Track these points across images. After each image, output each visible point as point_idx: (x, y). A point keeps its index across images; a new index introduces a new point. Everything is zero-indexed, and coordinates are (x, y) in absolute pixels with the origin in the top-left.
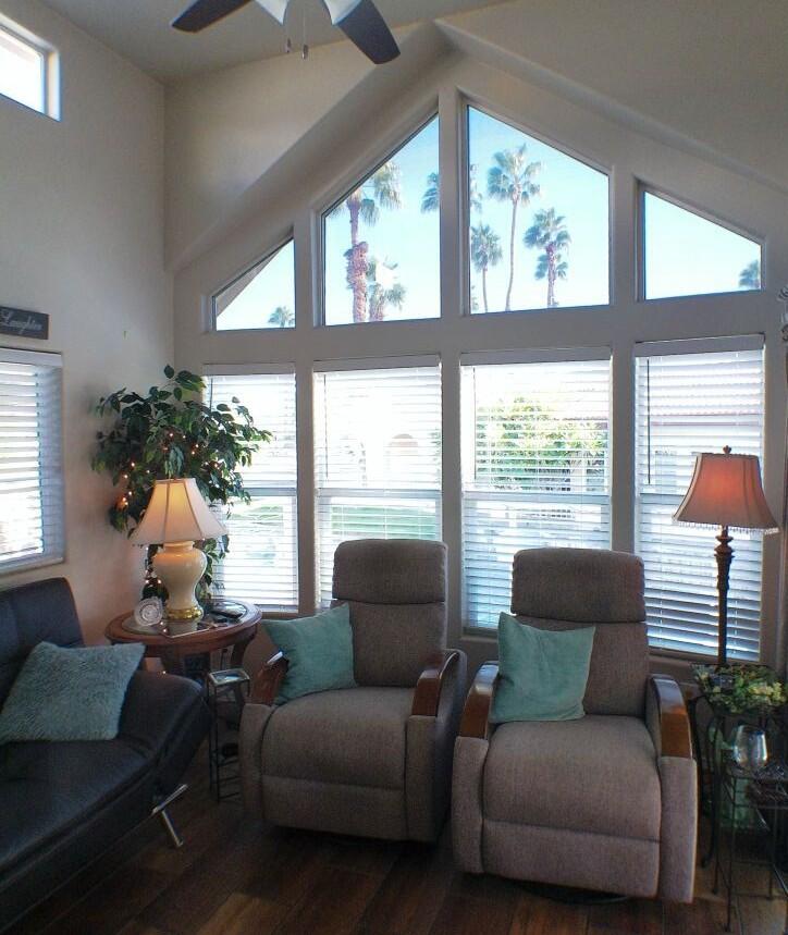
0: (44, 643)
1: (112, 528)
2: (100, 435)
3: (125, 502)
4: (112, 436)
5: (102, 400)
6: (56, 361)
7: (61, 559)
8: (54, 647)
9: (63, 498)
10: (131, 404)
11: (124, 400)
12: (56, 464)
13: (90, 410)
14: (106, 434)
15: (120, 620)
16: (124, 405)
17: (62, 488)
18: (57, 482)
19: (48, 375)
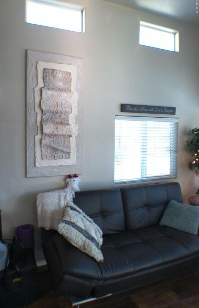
0: (173, 200)
1: (190, 169)
2: (188, 142)
3: (194, 162)
4: (191, 142)
5: (189, 131)
6: (177, 121)
7: (175, 177)
8: (176, 202)
9: (177, 160)
10: (198, 132)
11: (195, 131)
12: (175, 150)
13: (185, 134)
14: (190, 141)
15: (192, 197)
16: (195, 133)
17: (177, 157)
18: (175, 155)
19: (174, 125)
